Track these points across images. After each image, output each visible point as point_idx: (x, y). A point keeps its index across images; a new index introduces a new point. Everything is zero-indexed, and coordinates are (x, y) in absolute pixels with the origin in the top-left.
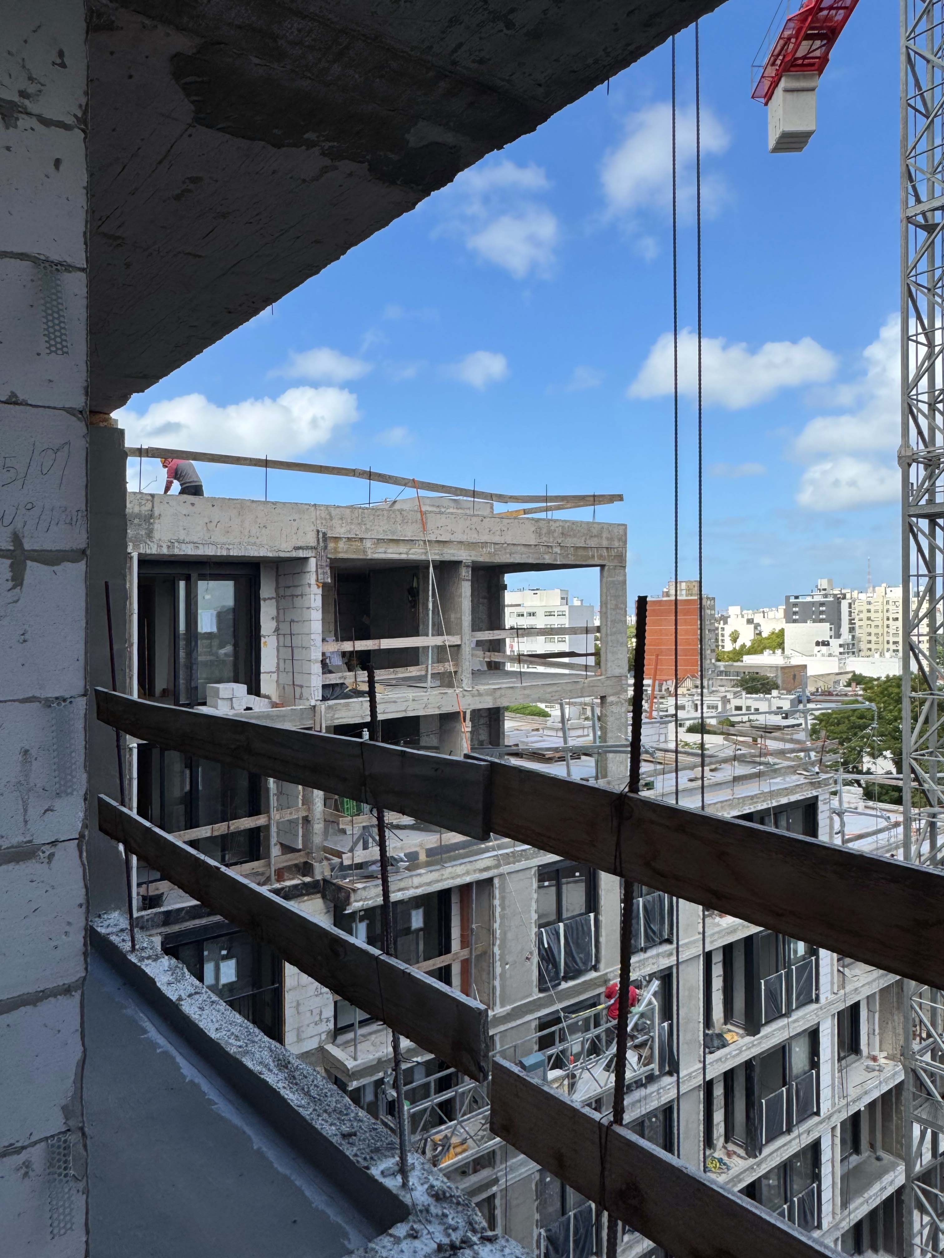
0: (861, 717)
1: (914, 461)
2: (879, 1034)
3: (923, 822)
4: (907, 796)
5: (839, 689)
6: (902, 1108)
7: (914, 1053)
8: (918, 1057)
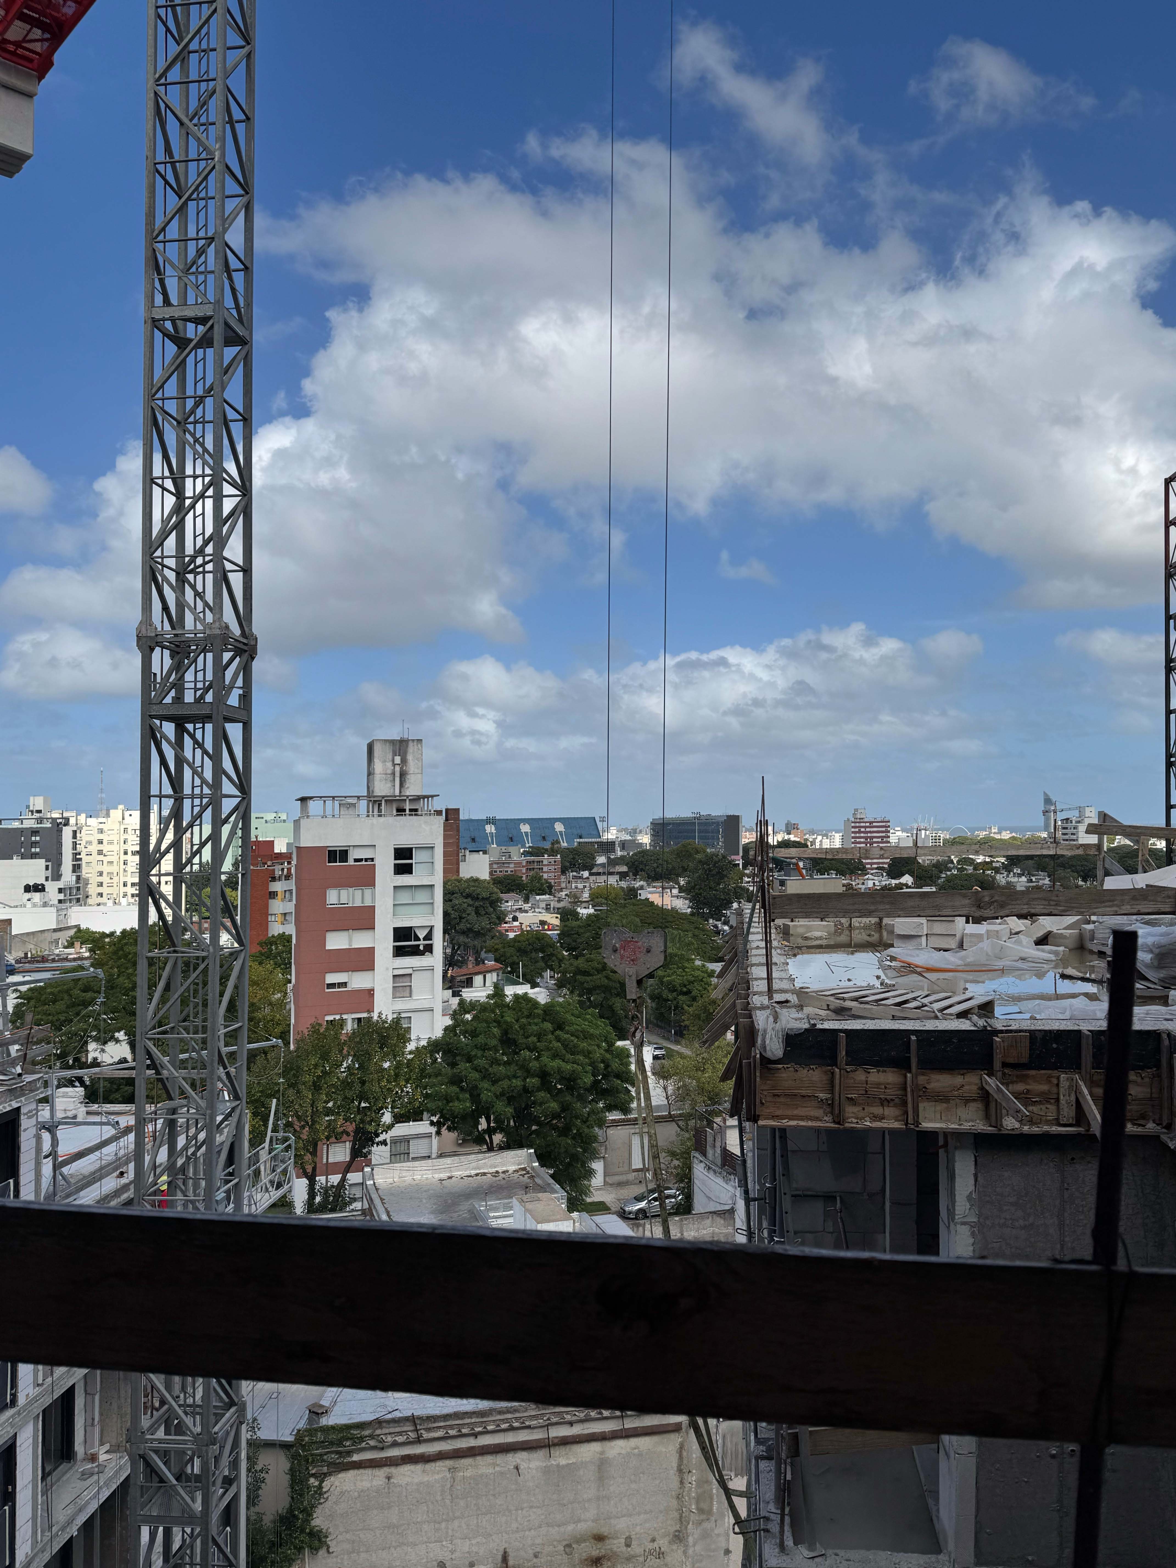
0: (86, 989)
1: (158, 644)
2: (100, 1421)
3: (160, 1122)
4: (141, 1090)
5: (57, 952)
6: (128, 1513)
7: (143, 1433)
8: (148, 1437)
